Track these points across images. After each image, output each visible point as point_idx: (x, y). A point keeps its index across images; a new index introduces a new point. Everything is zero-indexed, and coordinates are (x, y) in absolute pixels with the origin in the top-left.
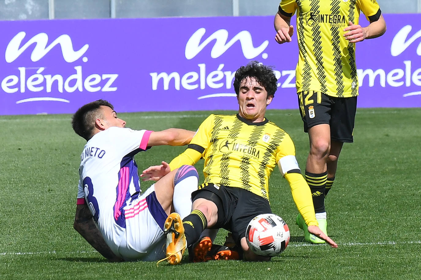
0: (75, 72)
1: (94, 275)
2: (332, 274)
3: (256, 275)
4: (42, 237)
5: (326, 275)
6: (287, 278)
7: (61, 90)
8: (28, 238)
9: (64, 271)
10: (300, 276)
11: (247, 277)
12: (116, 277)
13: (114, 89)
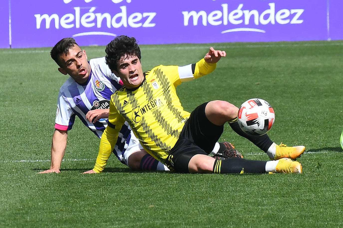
0: (120, 11)
1: (137, 177)
2: (332, 176)
3: (270, 177)
4: (94, 146)
5: (328, 177)
6: (295, 180)
7: (109, 26)
8: (83, 147)
9: (112, 174)
10: (306, 178)
11: (262, 179)
12: (155, 179)
13: (153, 25)
